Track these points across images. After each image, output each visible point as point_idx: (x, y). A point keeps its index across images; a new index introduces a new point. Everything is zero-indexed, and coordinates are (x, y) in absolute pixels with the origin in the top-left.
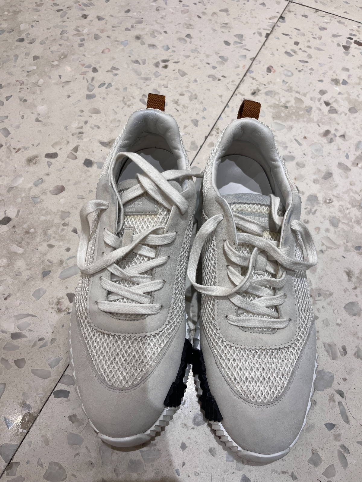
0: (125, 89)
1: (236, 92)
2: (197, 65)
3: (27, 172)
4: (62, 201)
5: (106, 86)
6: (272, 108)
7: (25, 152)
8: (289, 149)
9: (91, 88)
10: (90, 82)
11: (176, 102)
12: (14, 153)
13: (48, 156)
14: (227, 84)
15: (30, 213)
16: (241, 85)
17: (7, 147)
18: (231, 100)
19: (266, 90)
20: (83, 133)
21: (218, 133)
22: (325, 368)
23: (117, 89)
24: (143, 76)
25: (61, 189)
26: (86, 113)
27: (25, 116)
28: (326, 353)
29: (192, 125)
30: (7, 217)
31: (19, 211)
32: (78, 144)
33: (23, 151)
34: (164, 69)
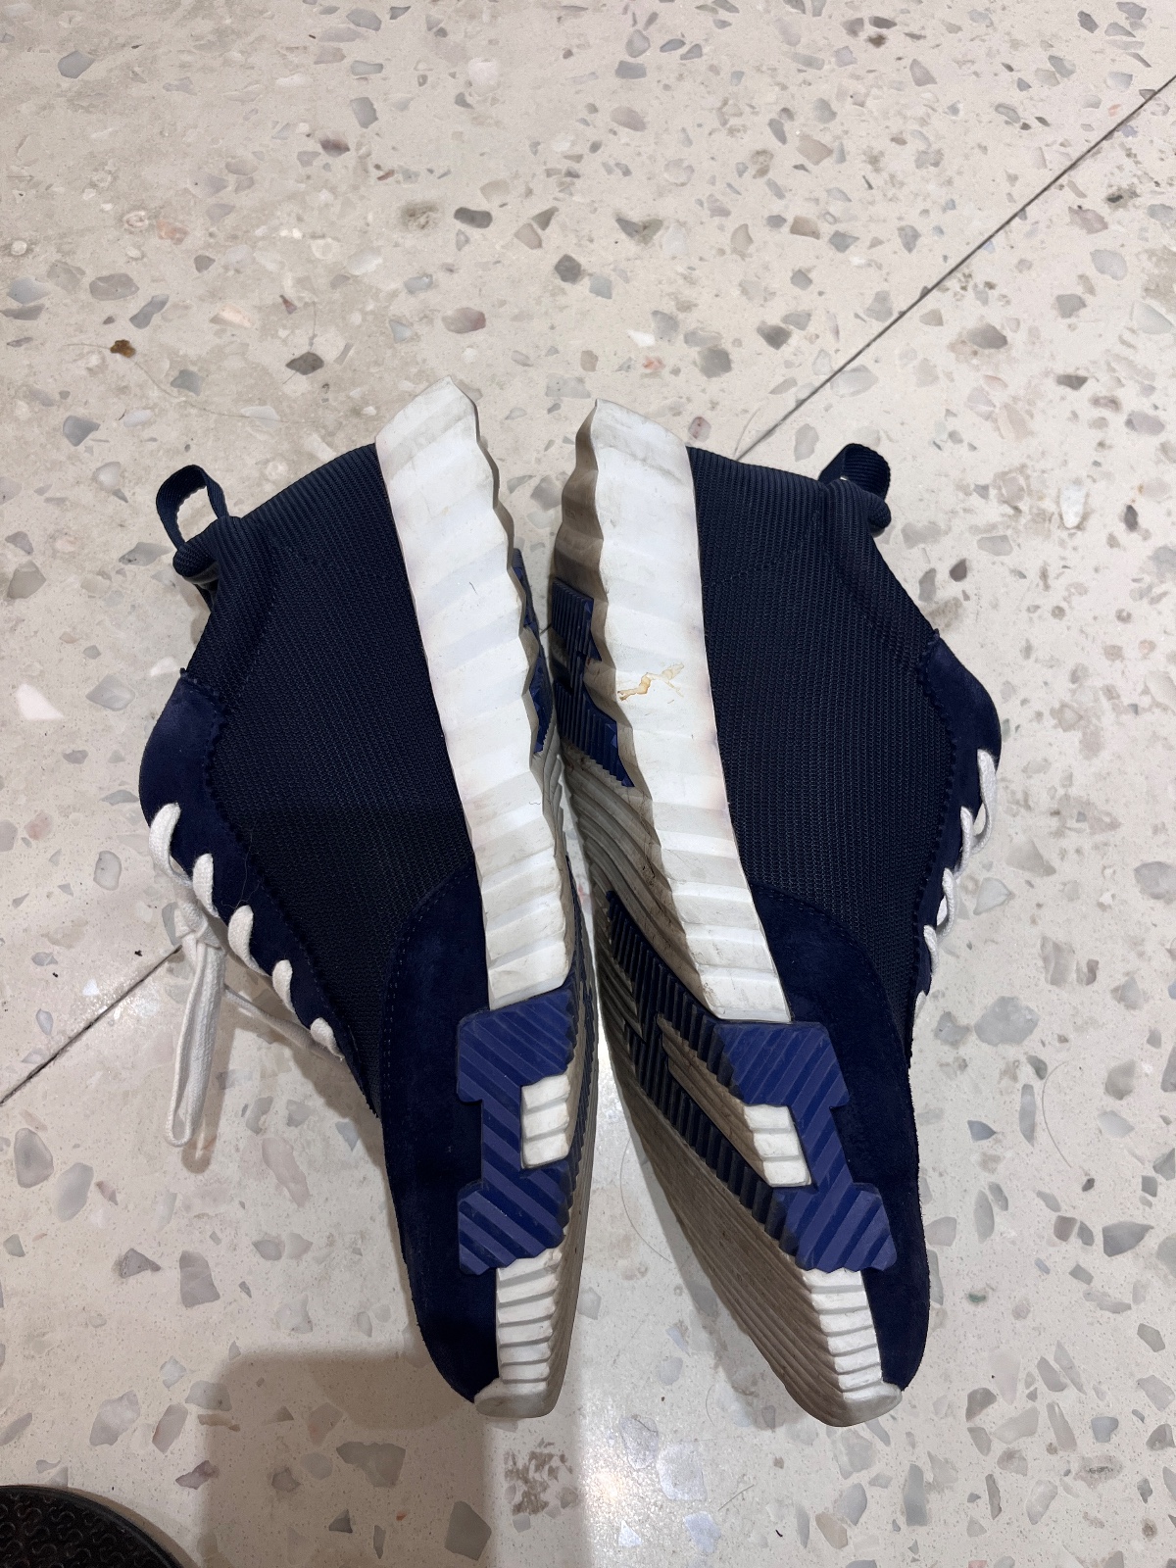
0: (738, 76)
1: (1063, 180)
2: (973, 62)
3: (396, 245)
4: (470, 354)
5: (684, 50)
6: (1154, 259)
7: (405, 186)
8: (1155, 398)
9: (639, 44)
10: (640, 26)
11: (874, 160)
12: (373, 180)
13: (465, 215)
14: (1044, 148)
15: (376, 363)
16: (1088, 162)
17: (360, 157)
18: (1041, 198)
19: (1157, 201)
20: (577, 176)
21: (964, 288)
22: (1021, 997)
23: (714, 69)
24: (800, 49)
25: (477, 322)
26: (603, 119)
27: (429, 80)
28: (1040, 963)
29: (897, 242)
30: (314, 355)
31: (347, 348)
32: (556, 204)
33: (398, 182)
34: (871, 46)
